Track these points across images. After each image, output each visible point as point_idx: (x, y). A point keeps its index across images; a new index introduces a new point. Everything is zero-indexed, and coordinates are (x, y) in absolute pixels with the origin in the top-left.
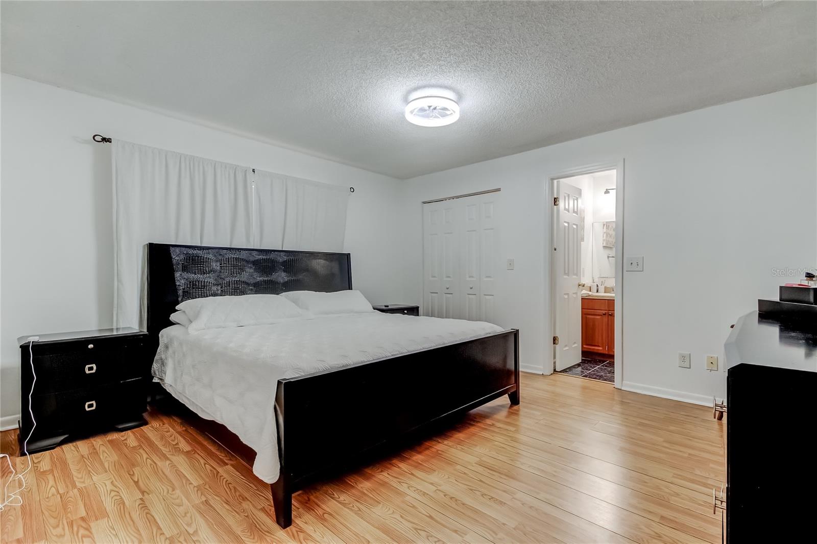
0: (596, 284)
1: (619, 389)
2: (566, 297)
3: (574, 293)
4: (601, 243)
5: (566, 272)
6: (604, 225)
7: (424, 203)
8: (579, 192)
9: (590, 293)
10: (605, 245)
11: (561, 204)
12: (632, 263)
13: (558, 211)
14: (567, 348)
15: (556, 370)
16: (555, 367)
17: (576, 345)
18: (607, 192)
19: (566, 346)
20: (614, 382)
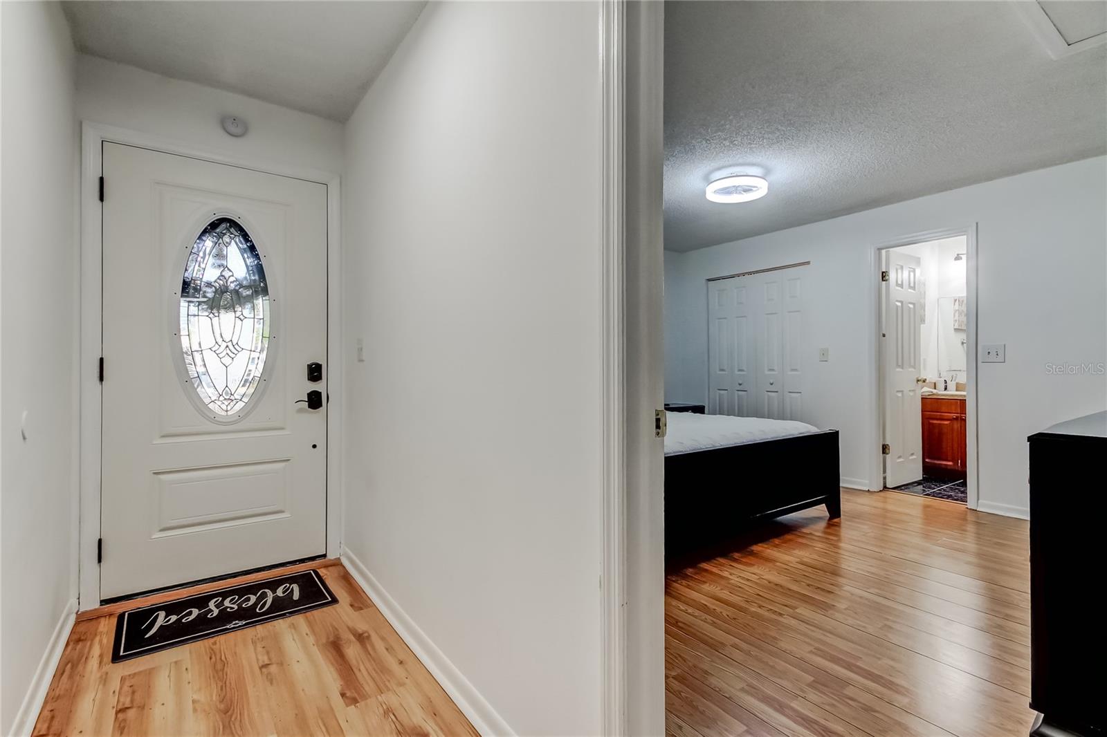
0: (943, 380)
1: (974, 510)
2: (900, 395)
3: (910, 391)
4: (951, 326)
5: (900, 363)
6: (955, 300)
7: (709, 280)
8: (918, 261)
9: (935, 391)
10: (956, 327)
11: (892, 276)
12: (989, 353)
13: (888, 287)
14: (901, 460)
15: (888, 486)
16: (885, 483)
17: (914, 457)
18: (958, 258)
19: (900, 457)
20: (967, 502)
